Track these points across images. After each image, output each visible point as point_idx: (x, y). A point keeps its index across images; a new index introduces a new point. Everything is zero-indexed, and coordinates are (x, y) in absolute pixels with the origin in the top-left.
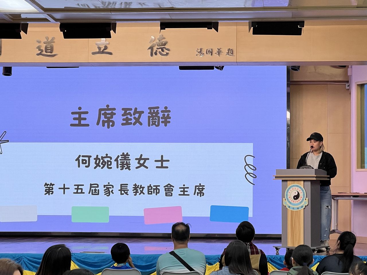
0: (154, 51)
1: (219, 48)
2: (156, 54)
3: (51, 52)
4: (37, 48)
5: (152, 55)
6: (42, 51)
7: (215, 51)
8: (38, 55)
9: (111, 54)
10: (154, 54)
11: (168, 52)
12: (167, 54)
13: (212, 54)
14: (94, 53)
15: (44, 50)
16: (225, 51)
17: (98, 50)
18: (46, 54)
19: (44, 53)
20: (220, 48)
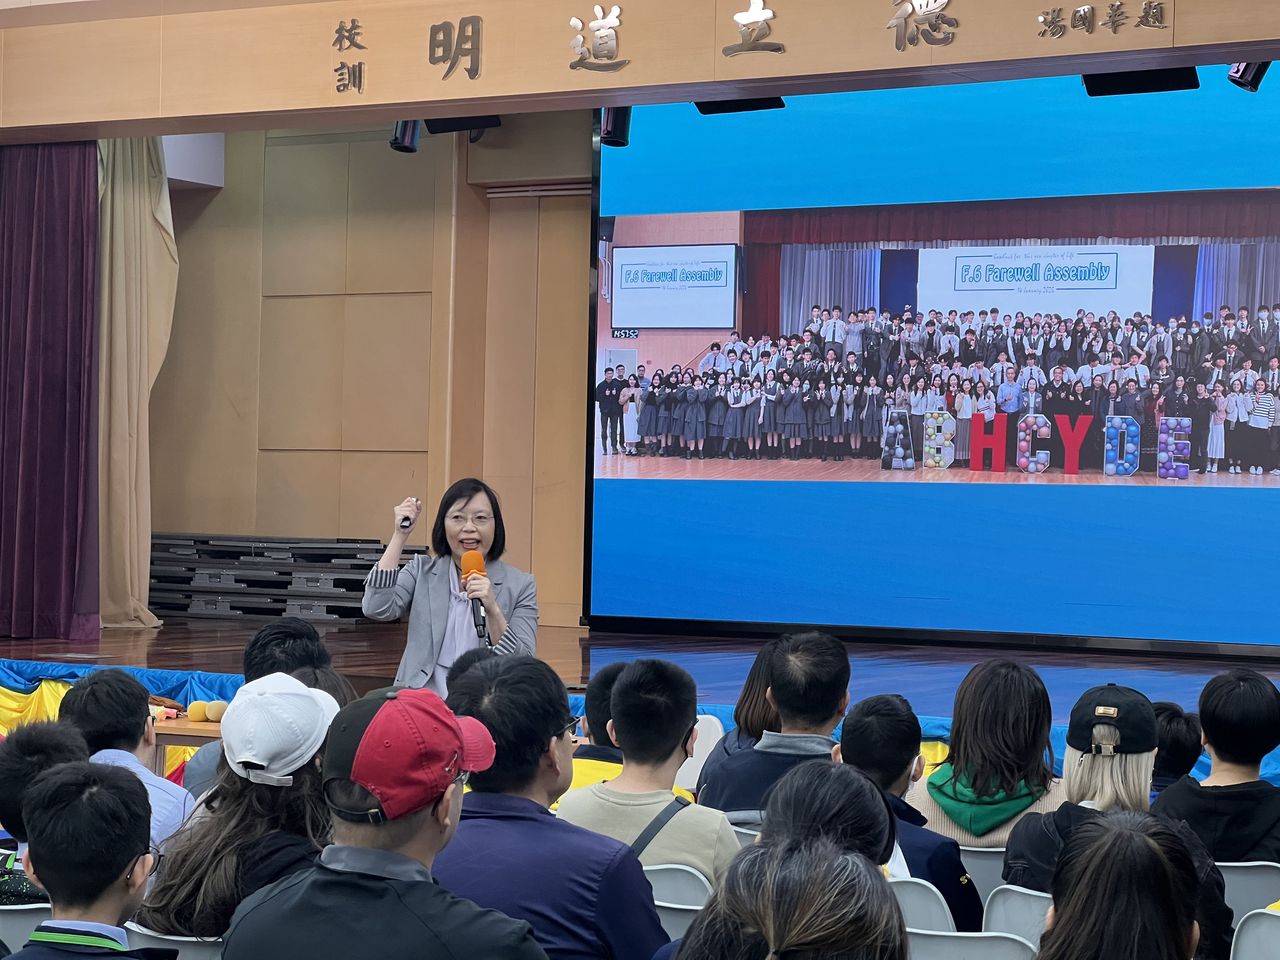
0: (909, 31)
1: (1116, 5)
2: (913, 40)
3: (610, 58)
5: (900, 46)
6: (586, 53)
7: (1103, 15)
8: (573, 66)
9: (778, 48)
10: (909, 42)
11: (951, 30)
12: (947, 40)
13: (1092, 29)
14: (729, 51)
15: (591, 52)
16: (1135, 11)
17: (740, 41)
18: (596, 61)
19: (592, 59)
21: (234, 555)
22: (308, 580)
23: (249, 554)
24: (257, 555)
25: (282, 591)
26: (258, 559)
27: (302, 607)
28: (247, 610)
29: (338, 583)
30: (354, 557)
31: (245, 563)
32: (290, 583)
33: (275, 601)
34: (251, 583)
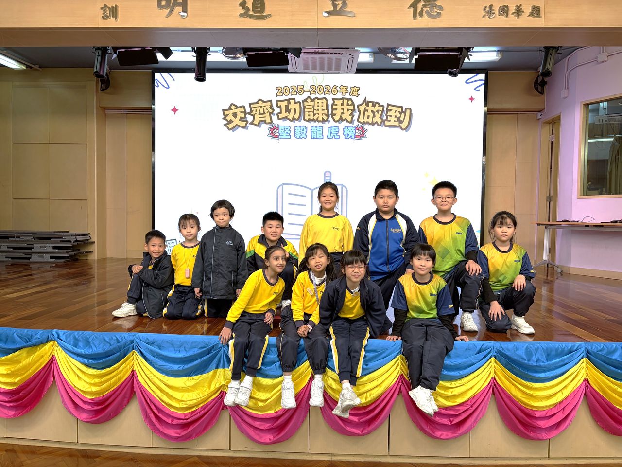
0: (419, 10)
1: (518, 6)
2: (421, 14)
3: (262, 12)
4: (240, 5)
5: (415, 17)
6: (248, 9)
7: (512, 9)
8: (242, 15)
10: (418, 16)
11: (439, 11)
12: (439, 14)
13: (507, 16)
14: (328, 13)
15: (250, 7)
16: (527, 9)
17: (332, 9)
18: (254, 14)
19: (251, 12)
20: (521, 5)
21: (7, 238)
22: (41, 247)
23: (14, 237)
24: (17, 238)
25: (29, 251)
26: (17, 239)
27: (39, 257)
28: (12, 258)
29: (54, 248)
30: (62, 238)
31: (12, 241)
32: (33, 248)
33: (25, 255)
34: (14, 248)
